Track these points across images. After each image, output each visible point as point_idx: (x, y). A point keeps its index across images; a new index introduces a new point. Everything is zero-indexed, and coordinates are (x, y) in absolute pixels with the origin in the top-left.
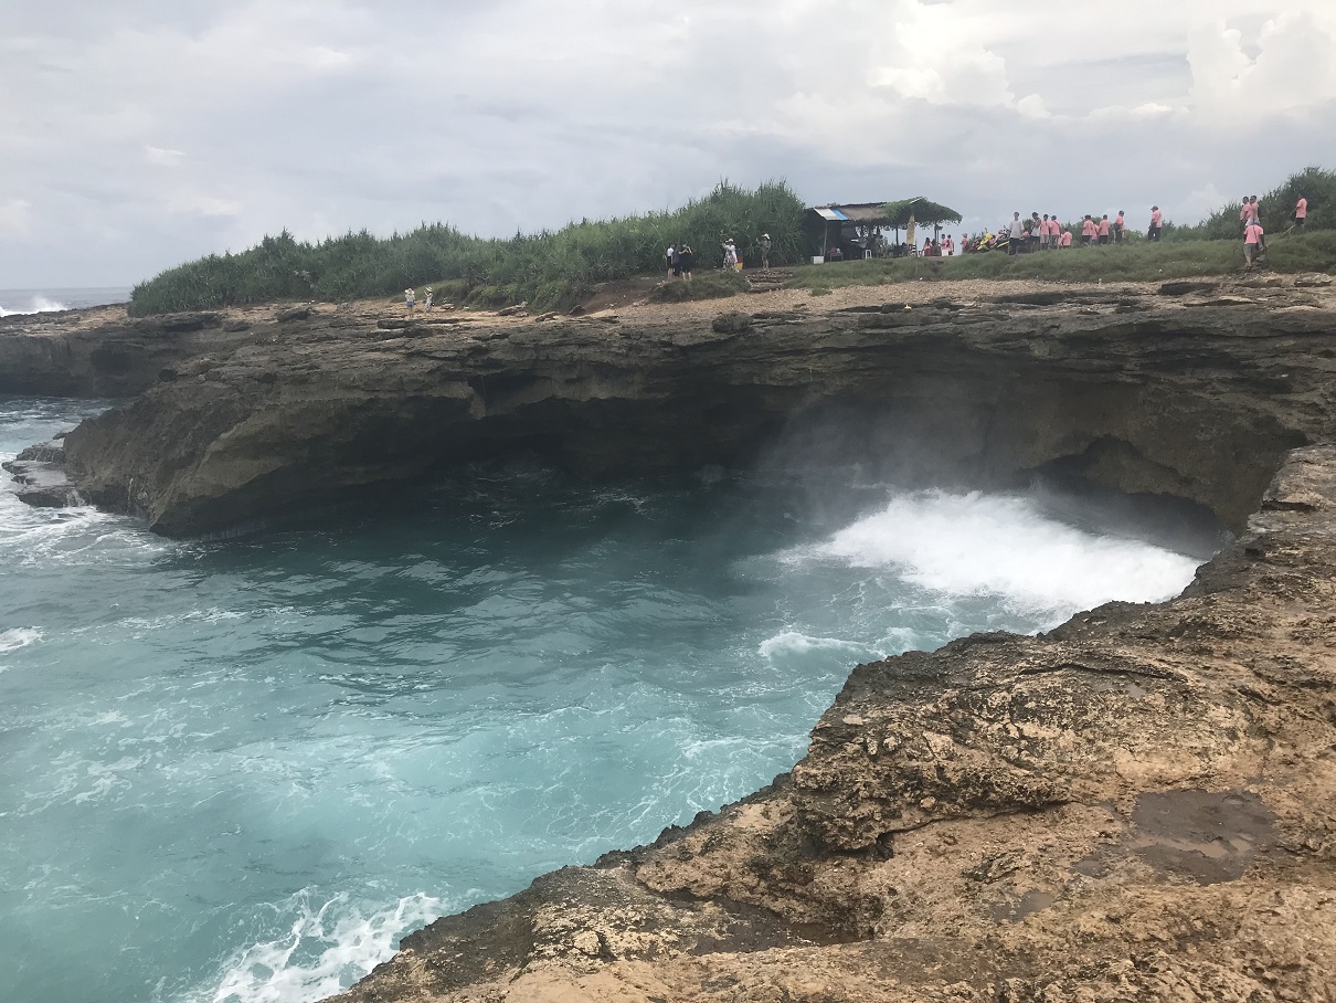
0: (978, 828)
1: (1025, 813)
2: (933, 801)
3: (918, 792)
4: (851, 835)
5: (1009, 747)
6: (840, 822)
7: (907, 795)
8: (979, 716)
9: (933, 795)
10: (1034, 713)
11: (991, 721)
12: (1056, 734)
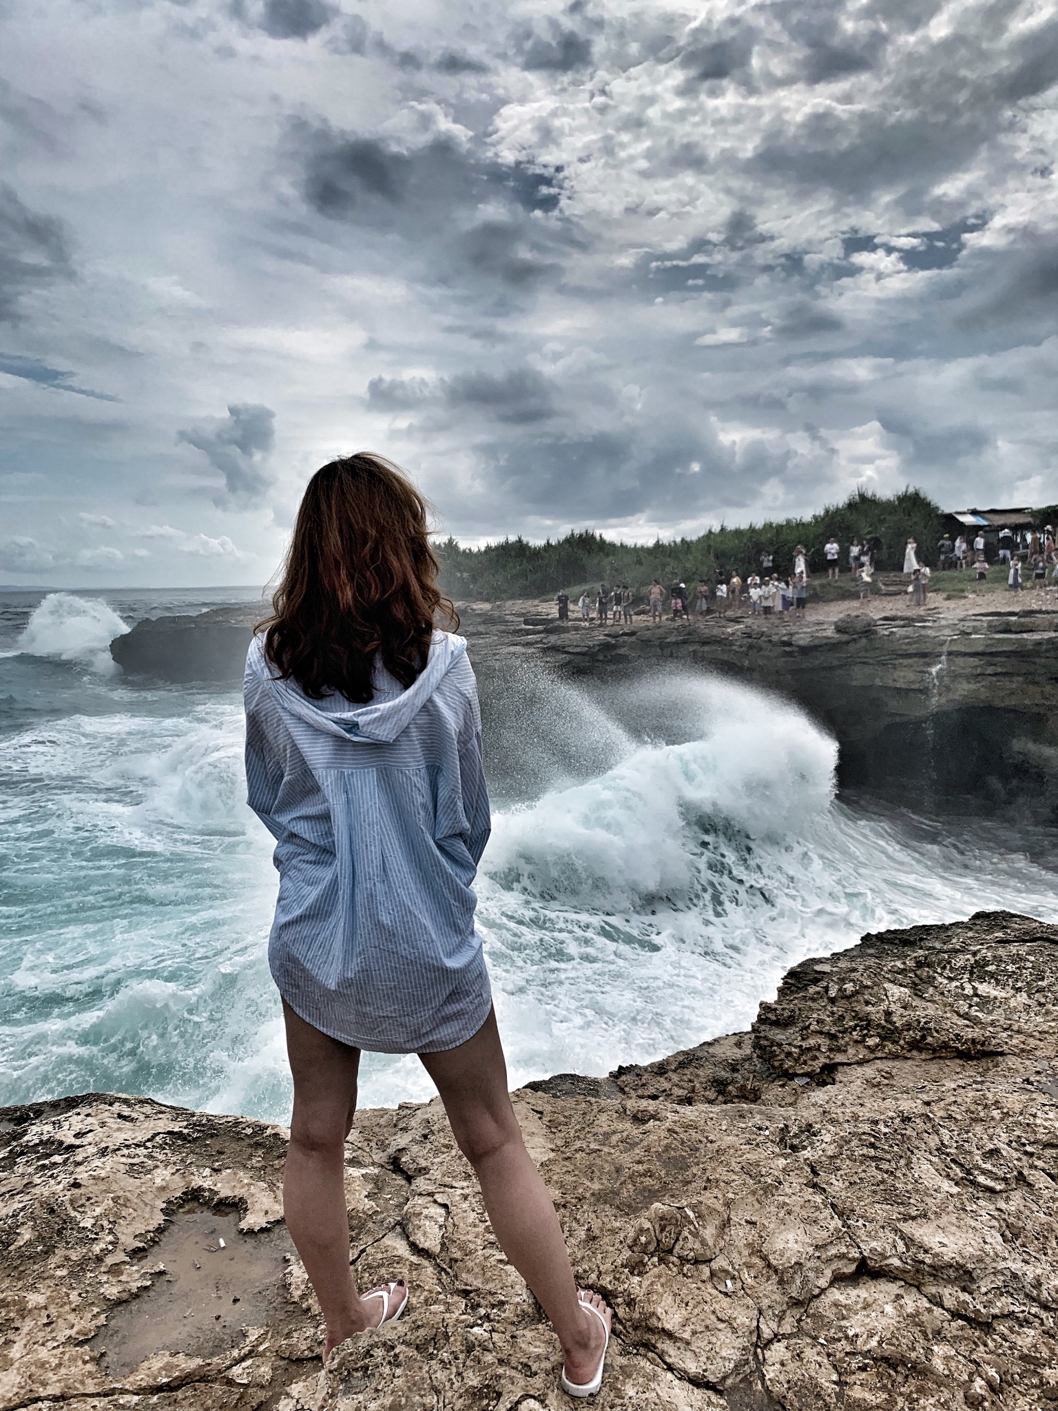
0: (915, 1068)
1: (961, 1058)
2: (877, 1040)
3: (865, 1032)
4: (796, 1060)
5: (961, 1002)
6: (787, 1048)
7: (854, 1033)
8: (941, 975)
9: (879, 1035)
10: (992, 975)
11: (950, 979)
12: (1008, 995)
